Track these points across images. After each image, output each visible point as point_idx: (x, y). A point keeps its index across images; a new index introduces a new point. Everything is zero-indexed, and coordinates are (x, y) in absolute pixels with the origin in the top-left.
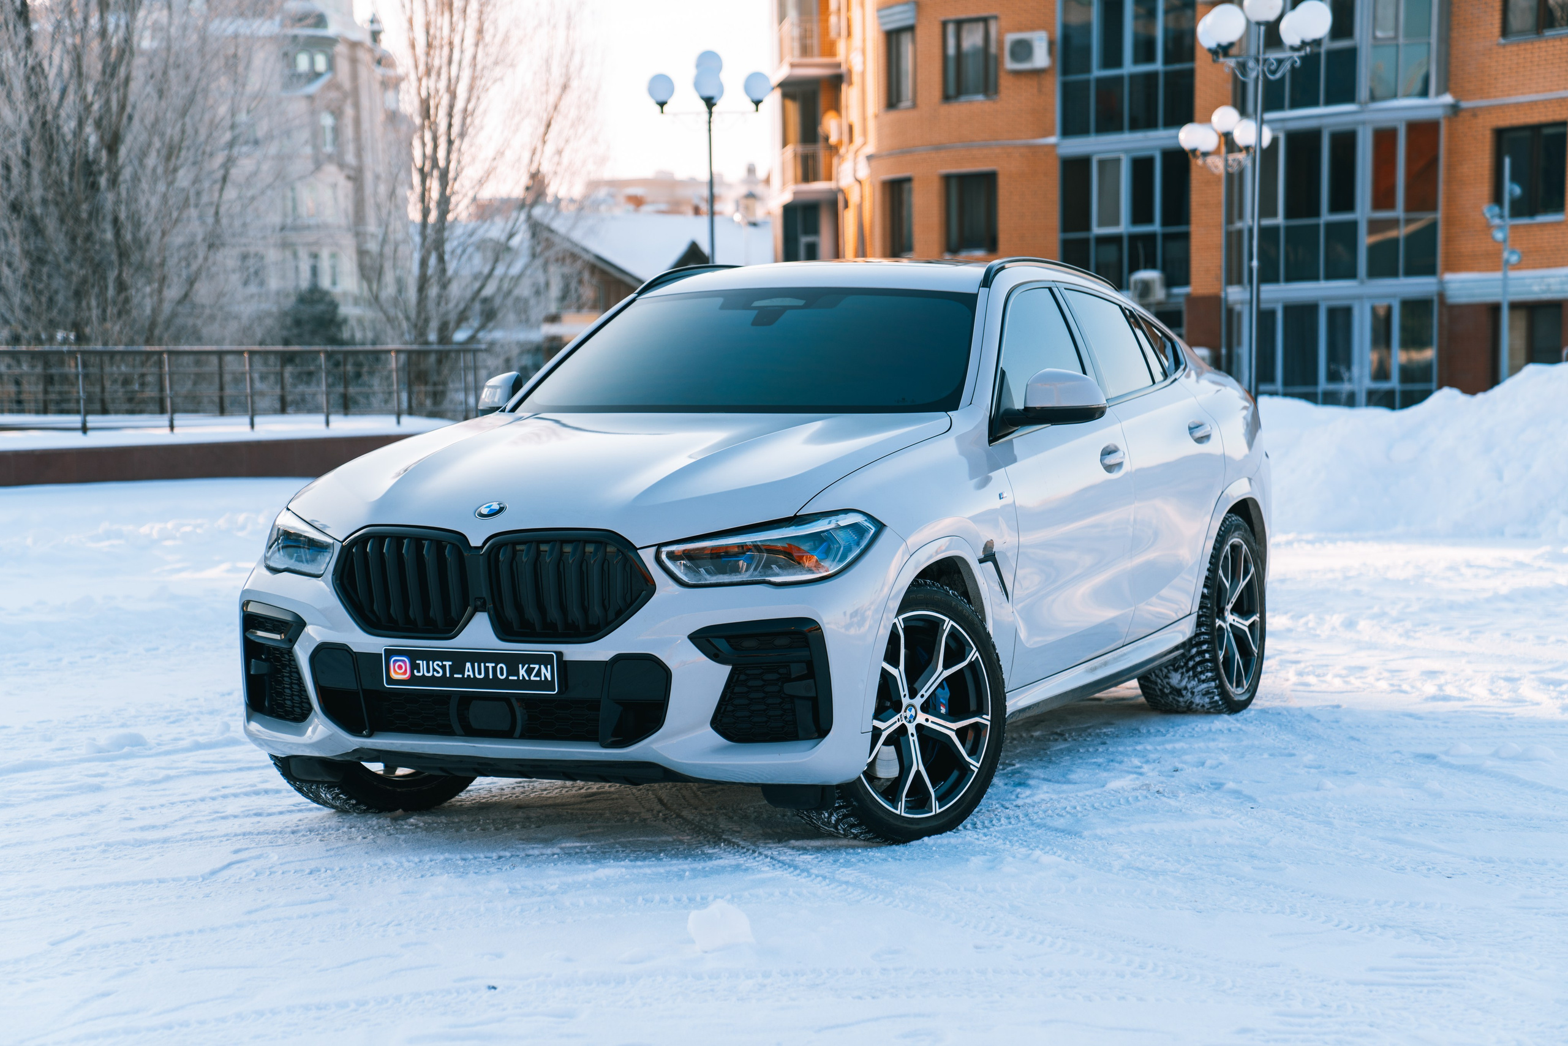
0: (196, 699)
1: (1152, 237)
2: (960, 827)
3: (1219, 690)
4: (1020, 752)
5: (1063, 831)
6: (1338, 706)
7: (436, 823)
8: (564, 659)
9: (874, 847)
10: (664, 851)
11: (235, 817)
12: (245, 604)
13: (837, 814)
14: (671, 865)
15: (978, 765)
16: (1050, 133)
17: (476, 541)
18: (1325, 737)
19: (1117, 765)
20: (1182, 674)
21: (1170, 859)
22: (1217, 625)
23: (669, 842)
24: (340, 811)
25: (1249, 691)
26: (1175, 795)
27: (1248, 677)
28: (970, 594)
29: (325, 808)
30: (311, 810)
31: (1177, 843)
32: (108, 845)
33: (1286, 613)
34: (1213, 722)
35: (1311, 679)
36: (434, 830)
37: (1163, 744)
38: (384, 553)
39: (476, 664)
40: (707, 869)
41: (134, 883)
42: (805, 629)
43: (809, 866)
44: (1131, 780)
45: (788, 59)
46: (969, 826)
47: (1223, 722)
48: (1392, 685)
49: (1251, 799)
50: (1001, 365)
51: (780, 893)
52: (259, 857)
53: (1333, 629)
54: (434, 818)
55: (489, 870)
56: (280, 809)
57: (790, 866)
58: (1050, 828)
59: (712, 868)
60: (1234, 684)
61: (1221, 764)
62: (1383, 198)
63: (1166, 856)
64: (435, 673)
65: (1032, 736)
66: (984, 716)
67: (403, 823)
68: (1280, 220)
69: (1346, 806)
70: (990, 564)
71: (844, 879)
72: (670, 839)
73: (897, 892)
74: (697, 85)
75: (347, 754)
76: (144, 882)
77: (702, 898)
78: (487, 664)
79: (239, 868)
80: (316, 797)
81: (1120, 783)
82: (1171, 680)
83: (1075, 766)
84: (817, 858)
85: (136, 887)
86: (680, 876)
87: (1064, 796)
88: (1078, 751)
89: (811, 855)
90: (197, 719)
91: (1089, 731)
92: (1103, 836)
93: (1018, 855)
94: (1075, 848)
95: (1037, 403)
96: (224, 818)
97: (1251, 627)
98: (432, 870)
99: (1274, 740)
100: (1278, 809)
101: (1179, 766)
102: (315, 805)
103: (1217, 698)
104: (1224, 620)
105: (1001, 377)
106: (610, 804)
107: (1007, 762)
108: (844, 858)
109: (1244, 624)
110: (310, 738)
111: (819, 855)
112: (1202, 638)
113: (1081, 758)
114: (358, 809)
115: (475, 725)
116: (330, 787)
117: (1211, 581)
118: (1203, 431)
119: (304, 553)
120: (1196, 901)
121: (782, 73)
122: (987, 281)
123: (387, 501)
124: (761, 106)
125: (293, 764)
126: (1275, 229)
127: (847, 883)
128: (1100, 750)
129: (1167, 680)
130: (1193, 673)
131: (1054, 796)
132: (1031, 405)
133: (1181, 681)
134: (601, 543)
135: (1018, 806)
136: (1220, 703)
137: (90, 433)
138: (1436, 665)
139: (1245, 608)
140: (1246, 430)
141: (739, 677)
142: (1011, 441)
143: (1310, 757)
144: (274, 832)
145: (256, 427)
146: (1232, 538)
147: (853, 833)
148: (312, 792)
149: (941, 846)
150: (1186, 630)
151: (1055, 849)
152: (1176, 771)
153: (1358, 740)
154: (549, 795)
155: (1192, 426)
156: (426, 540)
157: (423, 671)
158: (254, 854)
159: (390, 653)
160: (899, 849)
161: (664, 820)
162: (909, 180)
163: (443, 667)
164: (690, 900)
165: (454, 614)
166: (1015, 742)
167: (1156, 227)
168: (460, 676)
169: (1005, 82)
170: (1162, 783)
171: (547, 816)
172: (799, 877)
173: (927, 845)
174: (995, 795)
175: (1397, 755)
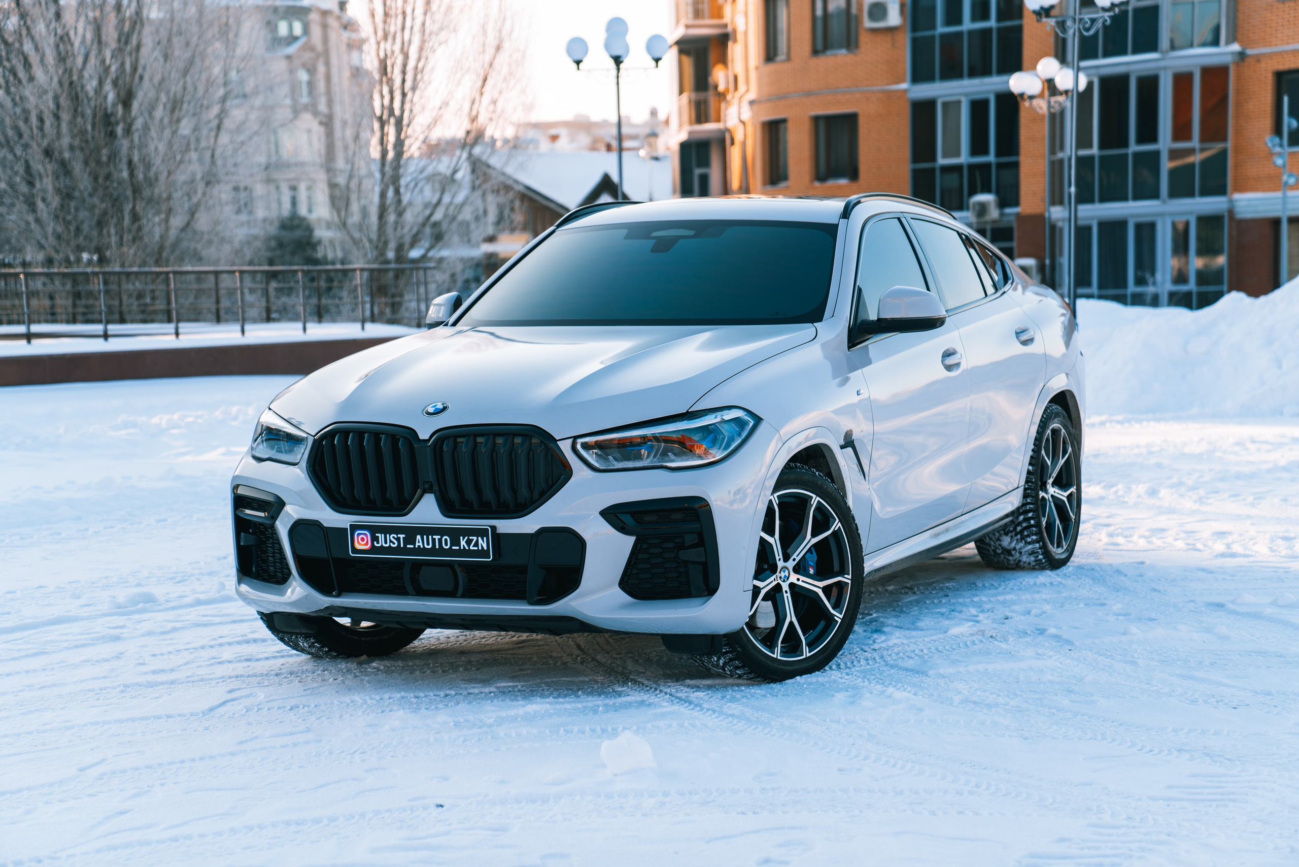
0: (198, 562)
1: (987, 166)
2: (827, 668)
3: (1043, 550)
4: (877, 604)
5: (912, 671)
6: (1143, 563)
7: (394, 666)
8: (498, 532)
9: (756, 685)
10: (582, 689)
11: (230, 662)
12: (236, 487)
13: (724, 658)
14: (587, 701)
15: (841, 616)
16: (902, 81)
17: (424, 435)
18: (1132, 589)
19: (957, 614)
20: (1012, 537)
21: (1001, 694)
22: (1040, 496)
23: (586, 681)
24: (315, 657)
25: (1068, 551)
26: (1006, 640)
27: (1067, 538)
28: (833, 474)
29: (303, 654)
30: (291, 656)
31: (1007, 680)
32: (125, 686)
33: (1099, 483)
34: (1037, 577)
35: (1120, 540)
36: (392, 672)
37: (996, 596)
38: (348, 445)
39: (425, 537)
40: (617, 704)
41: (147, 718)
42: (696, 506)
43: (702, 702)
44: (969, 627)
45: (683, 21)
46: (834, 667)
47: (1046, 577)
48: (1188, 544)
49: (1069, 642)
50: (858, 284)
51: (678, 725)
52: (248, 696)
53: (1139, 496)
54: (393, 663)
55: (437, 706)
56: (266, 655)
57: (685, 702)
58: (901, 668)
59: (621, 703)
60: (1055, 545)
61: (1044, 612)
62: (1181, 131)
63: (998, 692)
64: (392, 544)
65: (887, 590)
66: (846, 576)
67: (367, 666)
68: (1095, 151)
69: (1148, 648)
70: (849, 450)
71: (730, 712)
72: (587, 679)
73: (774, 724)
74: (607, 46)
75: (320, 610)
76: (155, 717)
77: (613, 729)
78: (434, 537)
79: (232, 705)
80: (295, 645)
81: (960, 629)
82: (1002, 543)
83: (922, 616)
84: (708, 694)
85: (149, 721)
86: (595, 711)
87: (913, 640)
88: (925, 602)
89: (703, 692)
90: (199, 580)
91: (934, 585)
92: (945, 675)
93: (875, 692)
94: (922, 685)
95: (887, 315)
96: (220, 663)
97: (1069, 497)
98: (390, 706)
99: (1088, 591)
100: (1091, 650)
101: (1009, 614)
102: (295, 652)
103: (1041, 557)
104: (1046, 492)
105: (858, 293)
106: (537, 650)
107: (866, 612)
108: (730, 694)
109: (1063, 495)
110: (290, 598)
111: (710, 692)
112: (1028, 507)
113: (927, 608)
114: (330, 655)
115: (425, 586)
116: (307, 637)
117: (1036, 460)
118: (1027, 336)
119: (284, 445)
120: (1023, 730)
121: (679, 32)
122: (846, 213)
123: (351, 402)
124: (660, 63)
125: (276, 619)
126: (1091, 158)
127: (733, 716)
128: (944, 601)
129: (999, 542)
130: (1021, 536)
131: (905, 641)
132: (883, 316)
133: (1011, 543)
134: (527, 435)
135: (875, 650)
136: (1044, 561)
137: (111, 340)
138: (1225, 527)
139: (1064, 482)
140: (1064, 333)
141: (641, 546)
142: (867, 346)
143: (1119, 606)
144: (262, 675)
145: (246, 334)
146: (1052, 424)
147: (738, 674)
148: (292, 642)
149: (810, 684)
150: (1014, 501)
151: (905, 686)
152: (1007, 618)
153: (1159, 591)
154: (487, 642)
155: (1018, 331)
156: (383, 434)
157: (381, 543)
158: (245, 694)
159: (354, 528)
160: (776, 687)
161: (582, 663)
162: (784, 121)
163: (398, 539)
164: (603, 731)
165: (406, 495)
166: (873, 595)
167: (991, 158)
168: (412, 546)
169: (864, 38)
170: (995, 629)
171: (485, 660)
172: (693, 711)
173: (799, 683)
174: (856, 640)
175: (1192, 604)
